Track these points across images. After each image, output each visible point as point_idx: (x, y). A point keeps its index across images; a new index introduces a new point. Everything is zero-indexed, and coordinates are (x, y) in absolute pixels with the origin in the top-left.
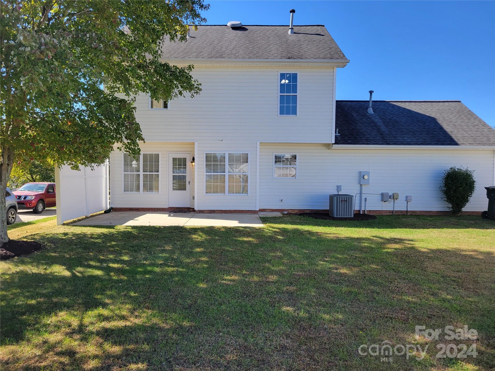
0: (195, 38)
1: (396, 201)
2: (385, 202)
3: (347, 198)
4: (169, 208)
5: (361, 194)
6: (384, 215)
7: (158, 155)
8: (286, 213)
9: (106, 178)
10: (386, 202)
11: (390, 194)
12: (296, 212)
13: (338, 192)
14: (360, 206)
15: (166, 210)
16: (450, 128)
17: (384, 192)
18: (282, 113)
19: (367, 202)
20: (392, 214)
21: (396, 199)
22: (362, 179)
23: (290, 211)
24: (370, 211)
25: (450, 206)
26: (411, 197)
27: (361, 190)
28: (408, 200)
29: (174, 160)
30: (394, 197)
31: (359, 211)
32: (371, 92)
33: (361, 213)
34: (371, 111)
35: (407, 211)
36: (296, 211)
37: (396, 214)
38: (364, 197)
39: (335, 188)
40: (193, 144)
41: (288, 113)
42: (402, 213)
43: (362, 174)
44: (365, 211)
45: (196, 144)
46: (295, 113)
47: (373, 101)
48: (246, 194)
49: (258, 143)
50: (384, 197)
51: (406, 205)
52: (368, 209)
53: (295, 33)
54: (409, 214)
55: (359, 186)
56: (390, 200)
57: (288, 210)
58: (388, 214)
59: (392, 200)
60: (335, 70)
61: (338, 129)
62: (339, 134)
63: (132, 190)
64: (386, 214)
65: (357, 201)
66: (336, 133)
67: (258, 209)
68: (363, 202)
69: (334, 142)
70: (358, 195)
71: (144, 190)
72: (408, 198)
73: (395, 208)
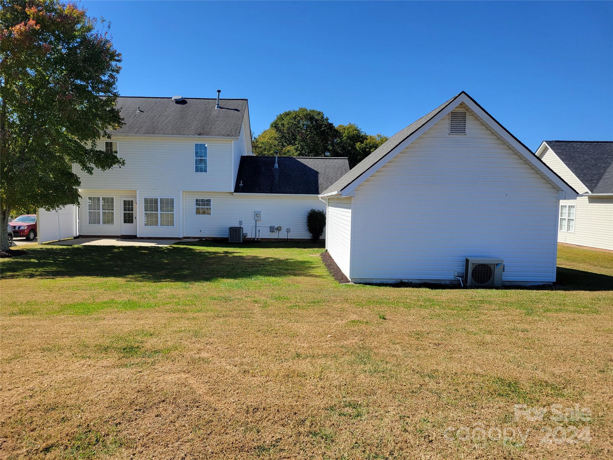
0: (143, 112)
1: (280, 232)
2: (272, 232)
3: (238, 229)
4: (121, 235)
5: (256, 226)
7: (113, 199)
9: (76, 214)
10: (273, 233)
13: (240, 225)
14: (256, 236)
15: (119, 237)
17: (272, 225)
18: (197, 171)
19: (260, 233)
22: (256, 217)
23: (207, 238)
24: (263, 239)
26: (290, 229)
27: (256, 224)
28: (288, 231)
29: (125, 202)
30: (279, 229)
31: (255, 238)
32: (277, 153)
33: (256, 240)
34: (276, 166)
35: (288, 239)
36: (211, 238)
37: (280, 240)
38: (258, 229)
39: (238, 223)
40: (136, 191)
41: (201, 171)
42: (284, 240)
43: (256, 213)
44: (259, 238)
45: (138, 191)
46: (205, 171)
48: (173, 226)
49: (181, 192)
50: (272, 229)
51: (287, 234)
52: (261, 237)
53: (220, 108)
54: (289, 241)
55: (255, 221)
56: (275, 231)
57: (205, 238)
58: (275, 241)
59: (277, 231)
60: (233, 142)
61: (241, 181)
62: (242, 185)
63: (95, 223)
64: (273, 241)
65: (254, 232)
66: (240, 184)
67: (181, 237)
68: (257, 232)
69: (233, 191)
70: (255, 227)
71: (104, 223)
72: (288, 229)
73: (279, 237)
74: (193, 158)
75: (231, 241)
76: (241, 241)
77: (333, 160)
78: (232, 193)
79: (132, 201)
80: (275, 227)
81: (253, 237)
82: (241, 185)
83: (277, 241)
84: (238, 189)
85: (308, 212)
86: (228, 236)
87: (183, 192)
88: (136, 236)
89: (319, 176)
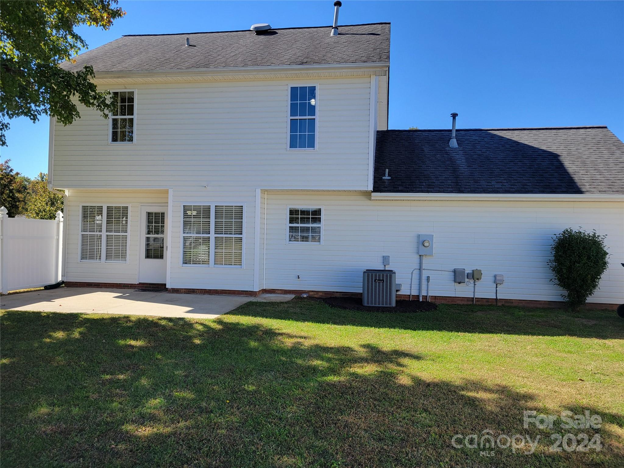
0: (195, 46)
1: (477, 283)
2: (459, 283)
3: (383, 275)
4: (140, 284)
5: (420, 269)
6: (458, 305)
7: (126, 208)
8: (305, 296)
9: (58, 240)
10: (462, 284)
11: (468, 271)
12: (321, 296)
13: (385, 266)
14: (420, 289)
15: (136, 287)
16: (574, 167)
17: (459, 267)
18: (293, 145)
19: (430, 283)
20: (472, 303)
21: (478, 279)
22: (421, 247)
23: (311, 293)
24: (435, 297)
25: (566, 293)
26: (502, 276)
27: (421, 264)
28: (497, 281)
29: (149, 214)
30: (475, 276)
31: (418, 296)
32: (454, 116)
33: (421, 300)
34: (454, 143)
35: (496, 299)
36: (321, 294)
37: (478, 303)
38: (425, 274)
39: (380, 260)
40: (167, 192)
41: (302, 146)
42: (487, 301)
43: (421, 239)
44: (427, 296)
45: (171, 192)
46: (312, 145)
47: (457, 130)
48: (240, 267)
49: (258, 191)
50: (459, 276)
51: (495, 289)
52: (431, 294)
53: (339, 34)
54: (499, 304)
55: (419, 257)
56: (466, 280)
57: (308, 292)
58: (465, 303)
59: (472, 281)
60: (373, 78)
61: (387, 170)
62: (390, 178)
63: (91, 258)
64: (461, 303)
65: (415, 282)
66: (384, 176)
67: (256, 289)
68: (424, 282)
69: (371, 188)
70: (416, 272)
71: (108, 257)
72: (498, 278)
73: (476, 293)
74: (285, 117)
75: (368, 303)
76: (394, 304)
77: (575, 130)
78: (367, 194)
79: (163, 214)
80: (467, 272)
81: (415, 292)
82: (387, 177)
83: (470, 303)
84: (380, 186)
85: (555, 237)
86: (360, 291)
87: (264, 191)
88: (165, 285)
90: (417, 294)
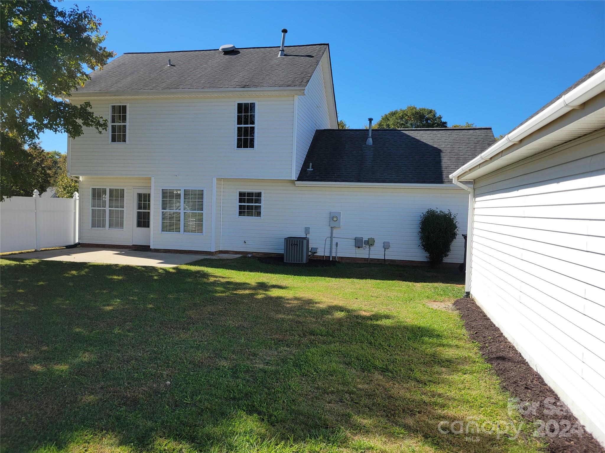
0: (175, 66)
1: (372, 248)
2: (359, 247)
4: (133, 245)
5: (331, 237)
6: (357, 263)
7: (123, 190)
8: (250, 256)
10: (360, 249)
11: (365, 238)
12: (261, 256)
13: (306, 235)
14: (331, 252)
15: (130, 248)
17: (359, 236)
18: (239, 146)
19: (338, 247)
20: (367, 262)
21: (371, 245)
22: (332, 221)
23: (254, 254)
24: (342, 258)
25: (428, 255)
26: (389, 243)
27: (332, 233)
28: (386, 246)
29: (139, 195)
30: (370, 243)
31: (329, 257)
32: (371, 120)
33: (331, 259)
34: (370, 141)
35: (385, 259)
36: (261, 254)
37: (371, 262)
38: (335, 241)
39: (304, 230)
40: (150, 179)
41: (246, 146)
42: (378, 261)
43: (332, 215)
44: (335, 257)
45: (153, 178)
46: (252, 146)
47: (372, 130)
48: (201, 234)
49: (215, 180)
50: (359, 243)
51: (384, 252)
52: (339, 255)
53: (285, 55)
54: (387, 263)
55: (330, 228)
56: (364, 245)
57: (252, 253)
58: (363, 262)
59: (368, 247)
60: (296, 98)
61: (311, 164)
62: (312, 170)
63: (99, 226)
64: (360, 262)
65: (328, 246)
66: (309, 168)
67: (213, 250)
68: (334, 246)
69: (294, 177)
70: (329, 239)
71: (110, 226)
72: (385, 244)
73: (370, 255)
74: (234, 126)
75: (286, 260)
76: (304, 261)
77: (466, 131)
78: (293, 182)
79: (149, 195)
80: (364, 240)
81: (327, 254)
82: (310, 169)
83: (366, 262)
84: (303, 176)
85: (422, 215)
86: (282, 252)
87: (219, 180)
88: (149, 246)
89: (442, 155)
90: (329, 255)
